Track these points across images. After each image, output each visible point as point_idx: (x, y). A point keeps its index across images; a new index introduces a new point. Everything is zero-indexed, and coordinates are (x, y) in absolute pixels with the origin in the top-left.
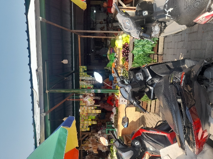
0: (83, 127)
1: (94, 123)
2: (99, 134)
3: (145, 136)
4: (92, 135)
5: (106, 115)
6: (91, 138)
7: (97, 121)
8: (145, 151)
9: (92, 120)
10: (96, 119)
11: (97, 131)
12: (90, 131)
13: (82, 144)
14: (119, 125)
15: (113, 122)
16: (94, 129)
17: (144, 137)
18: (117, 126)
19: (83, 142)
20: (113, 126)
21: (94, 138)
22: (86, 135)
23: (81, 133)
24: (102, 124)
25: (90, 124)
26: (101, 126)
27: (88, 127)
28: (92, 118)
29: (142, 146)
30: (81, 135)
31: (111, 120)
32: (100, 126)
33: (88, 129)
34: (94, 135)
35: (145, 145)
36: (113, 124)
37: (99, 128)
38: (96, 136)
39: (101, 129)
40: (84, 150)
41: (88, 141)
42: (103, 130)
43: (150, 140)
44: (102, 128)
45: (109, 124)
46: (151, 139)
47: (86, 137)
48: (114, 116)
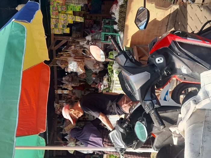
0: (56, 26)
1: (79, 19)
2: (88, 41)
3: (176, 49)
4: (74, 42)
5: (103, 6)
6: (73, 47)
7: (84, 16)
8: (171, 74)
9: (75, 13)
10: (83, 12)
11: (84, 36)
12: (69, 35)
13: (56, 56)
14: (127, 26)
15: (117, 20)
16: (78, 30)
17: (174, 50)
18: (123, 28)
19: (57, 53)
20: (116, 27)
21: (78, 49)
22: (64, 42)
23: (52, 37)
24: (95, 23)
25: (71, 21)
26: (92, 26)
27: (68, 26)
28: (74, 10)
29: (167, 65)
30: (53, 42)
31: (113, 16)
32: (90, 27)
33: (67, 31)
34: (78, 43)
35: (174, 64)
36: (116, 23)
37: (88, 30)
38: (81, 43)
39: (92, 32)
40: (60, 67)
41: (66, 52)
42: (95, 35)
43: (185, 56)
44: (93, 30)
45: (109, 24)
46: (186, 54)
47: (63, 45)
48: (118, 8)
